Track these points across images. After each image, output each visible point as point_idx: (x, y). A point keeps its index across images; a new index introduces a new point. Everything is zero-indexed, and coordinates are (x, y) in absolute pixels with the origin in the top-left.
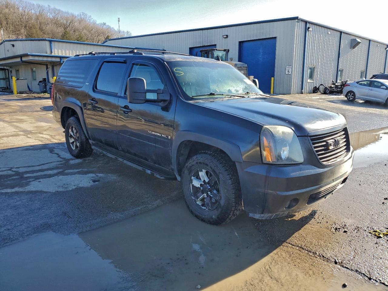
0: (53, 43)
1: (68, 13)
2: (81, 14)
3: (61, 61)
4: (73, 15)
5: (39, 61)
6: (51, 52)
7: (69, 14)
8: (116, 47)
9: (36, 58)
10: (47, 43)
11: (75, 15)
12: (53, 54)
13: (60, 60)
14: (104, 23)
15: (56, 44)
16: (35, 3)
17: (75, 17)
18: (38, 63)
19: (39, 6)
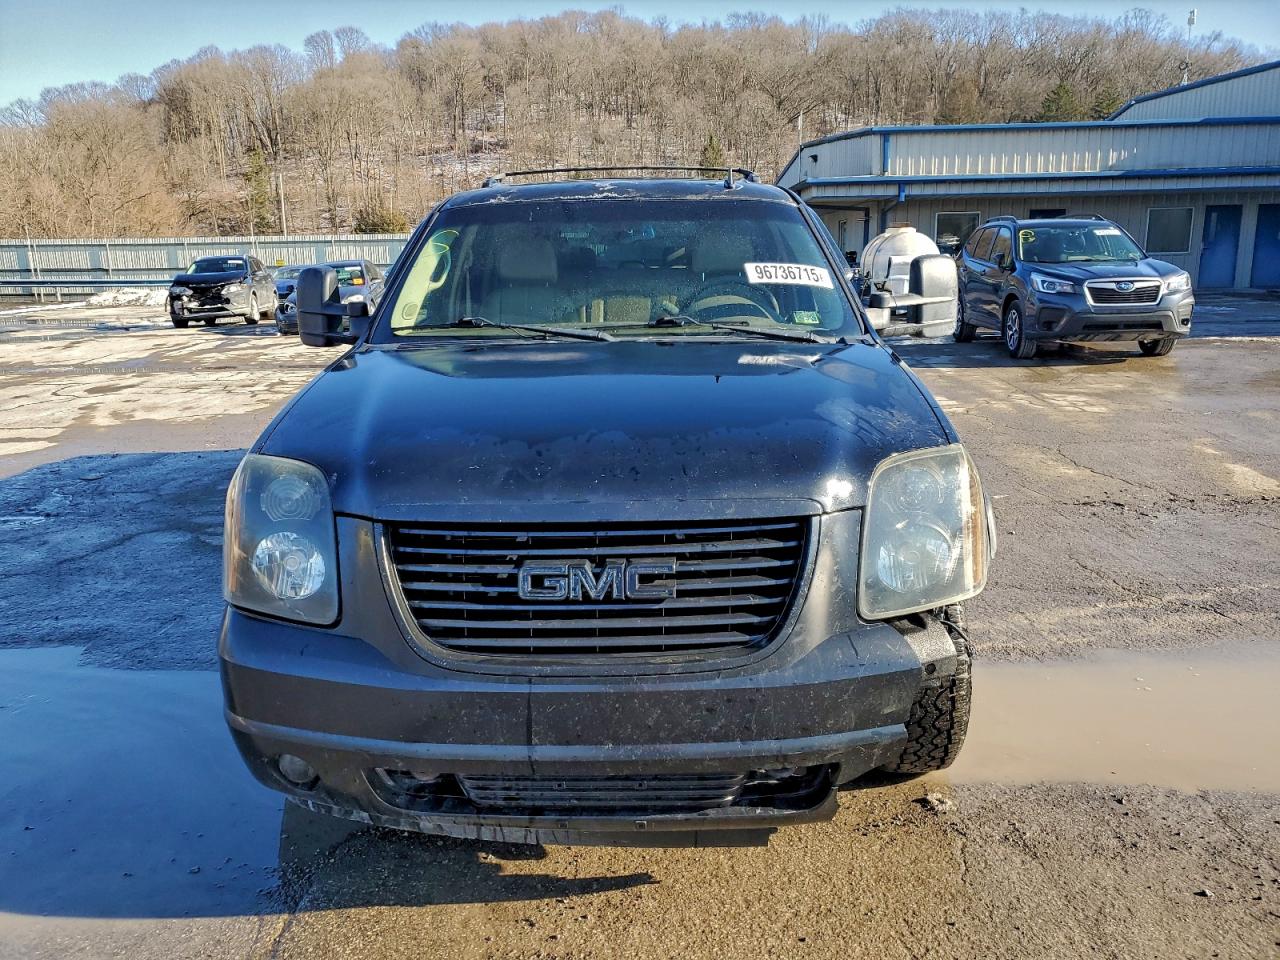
0: (892, 139)
1: (1084, 22)
2: (1131, 14)
3: (899, 196)
4: (1099, 26)
5: (848, 199)
6: (884, 170)
7: (1086, 23)
8: (1151, 126)
9: (842, 192)
10: (876, 140)
11: (1107, 23)
12: (888, 174)
13: (897, 194)
14: (1214, 32)
15: (903, 140)
16: (981, 10)
17: (1109, 29)
18: (848, 205)
19: (994, 16)
